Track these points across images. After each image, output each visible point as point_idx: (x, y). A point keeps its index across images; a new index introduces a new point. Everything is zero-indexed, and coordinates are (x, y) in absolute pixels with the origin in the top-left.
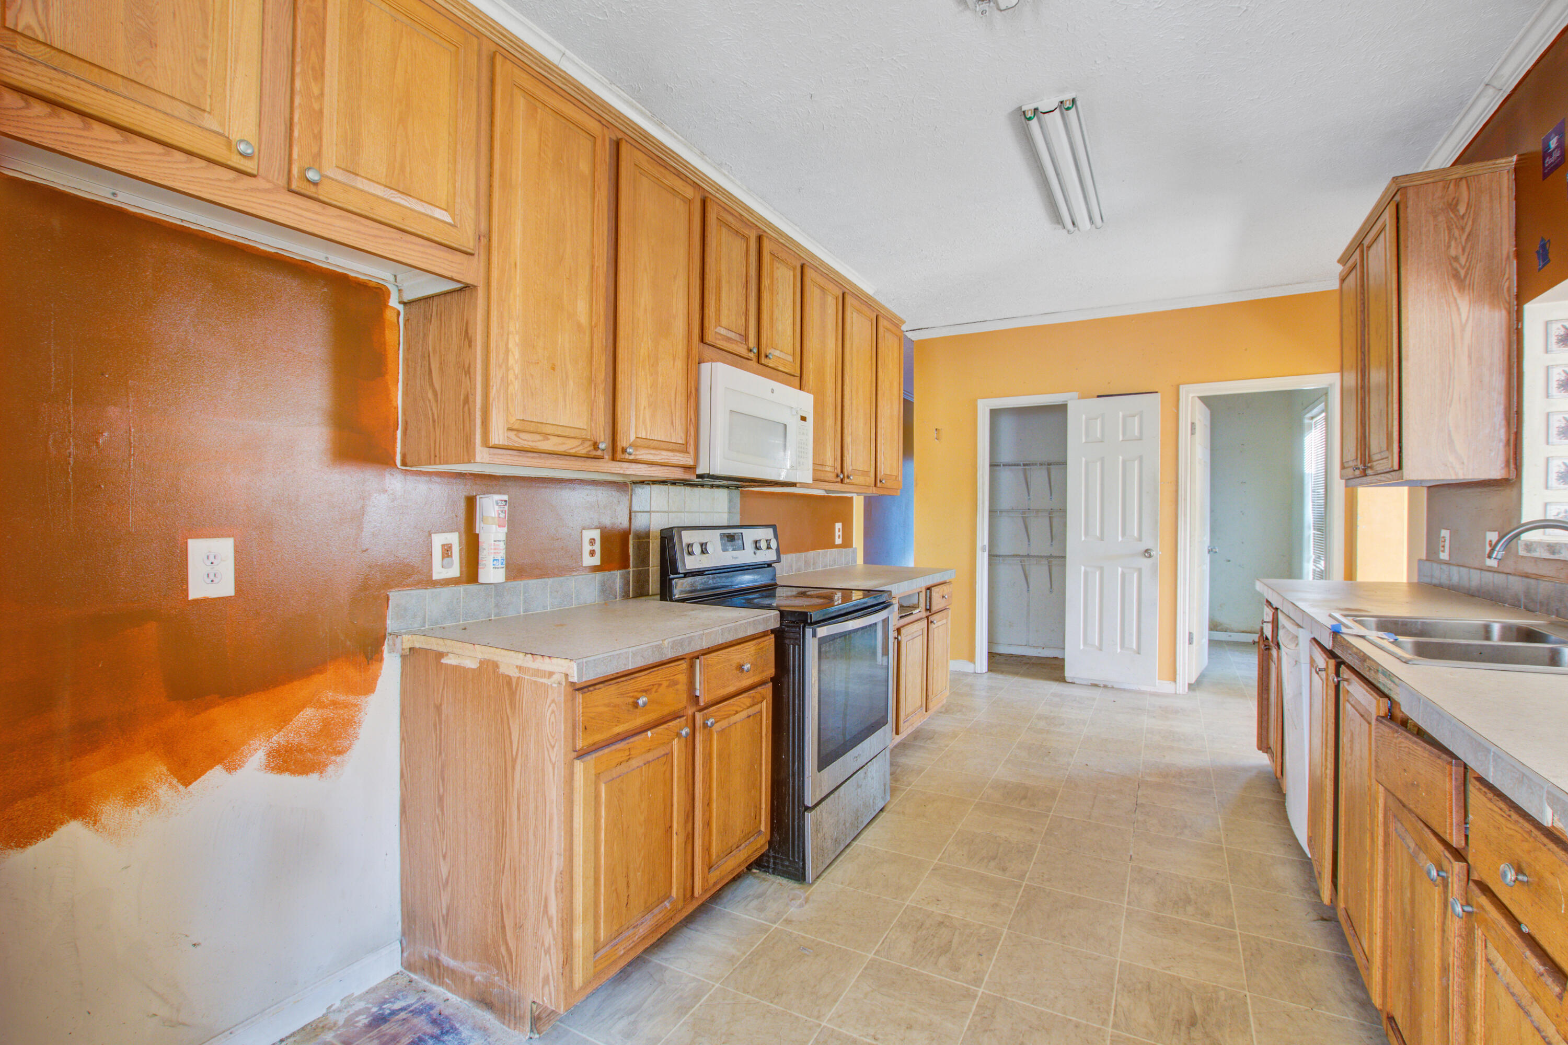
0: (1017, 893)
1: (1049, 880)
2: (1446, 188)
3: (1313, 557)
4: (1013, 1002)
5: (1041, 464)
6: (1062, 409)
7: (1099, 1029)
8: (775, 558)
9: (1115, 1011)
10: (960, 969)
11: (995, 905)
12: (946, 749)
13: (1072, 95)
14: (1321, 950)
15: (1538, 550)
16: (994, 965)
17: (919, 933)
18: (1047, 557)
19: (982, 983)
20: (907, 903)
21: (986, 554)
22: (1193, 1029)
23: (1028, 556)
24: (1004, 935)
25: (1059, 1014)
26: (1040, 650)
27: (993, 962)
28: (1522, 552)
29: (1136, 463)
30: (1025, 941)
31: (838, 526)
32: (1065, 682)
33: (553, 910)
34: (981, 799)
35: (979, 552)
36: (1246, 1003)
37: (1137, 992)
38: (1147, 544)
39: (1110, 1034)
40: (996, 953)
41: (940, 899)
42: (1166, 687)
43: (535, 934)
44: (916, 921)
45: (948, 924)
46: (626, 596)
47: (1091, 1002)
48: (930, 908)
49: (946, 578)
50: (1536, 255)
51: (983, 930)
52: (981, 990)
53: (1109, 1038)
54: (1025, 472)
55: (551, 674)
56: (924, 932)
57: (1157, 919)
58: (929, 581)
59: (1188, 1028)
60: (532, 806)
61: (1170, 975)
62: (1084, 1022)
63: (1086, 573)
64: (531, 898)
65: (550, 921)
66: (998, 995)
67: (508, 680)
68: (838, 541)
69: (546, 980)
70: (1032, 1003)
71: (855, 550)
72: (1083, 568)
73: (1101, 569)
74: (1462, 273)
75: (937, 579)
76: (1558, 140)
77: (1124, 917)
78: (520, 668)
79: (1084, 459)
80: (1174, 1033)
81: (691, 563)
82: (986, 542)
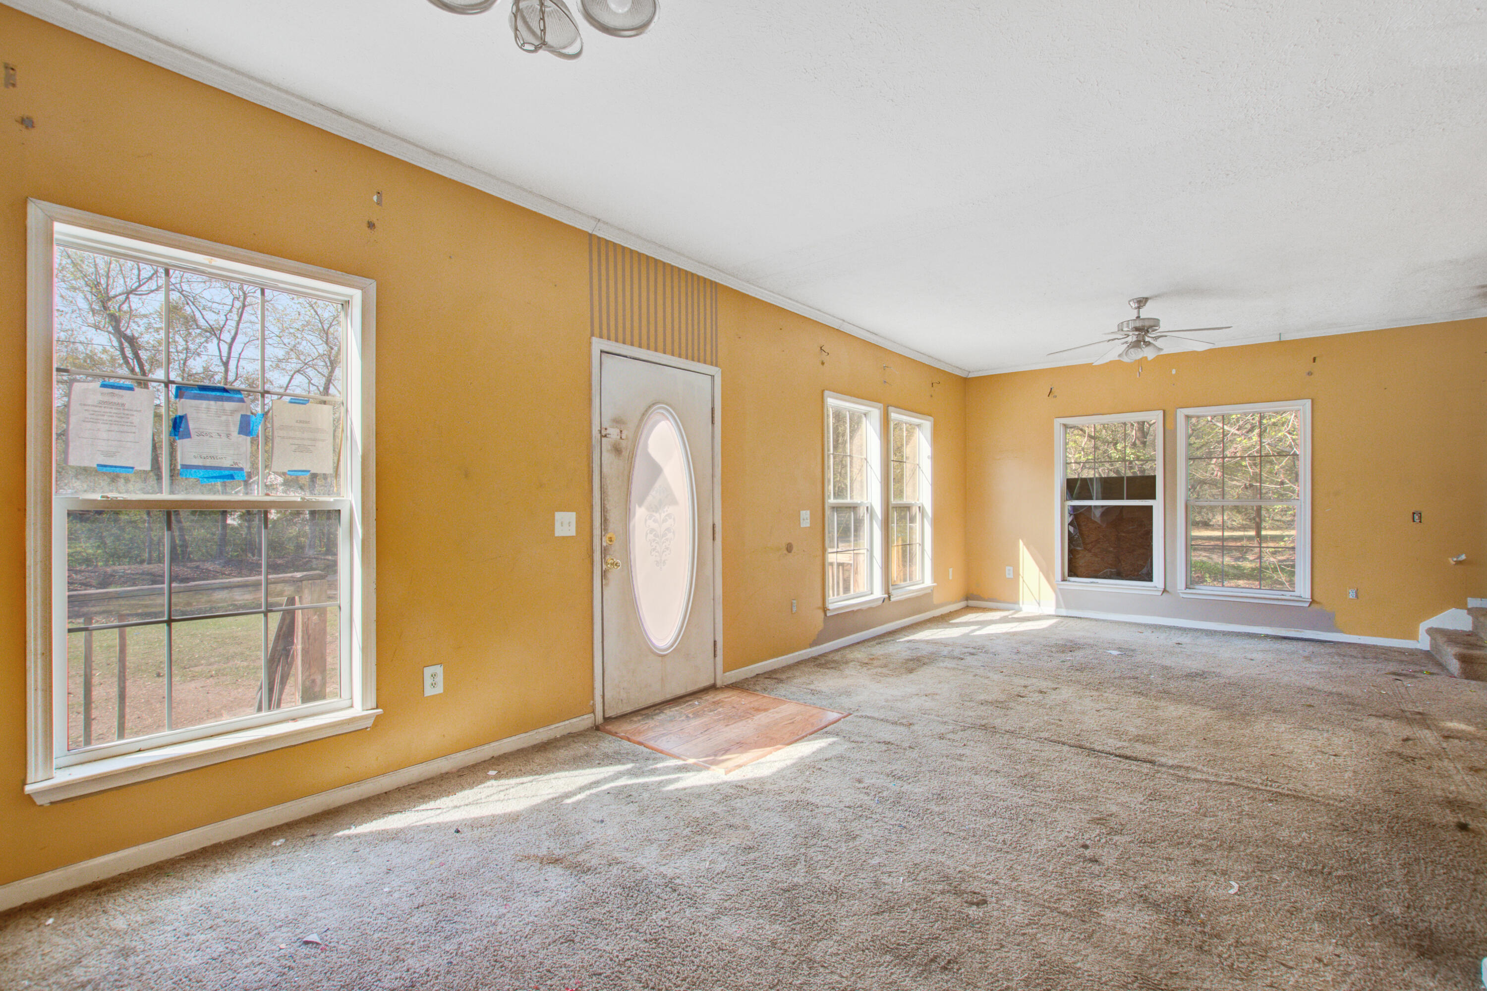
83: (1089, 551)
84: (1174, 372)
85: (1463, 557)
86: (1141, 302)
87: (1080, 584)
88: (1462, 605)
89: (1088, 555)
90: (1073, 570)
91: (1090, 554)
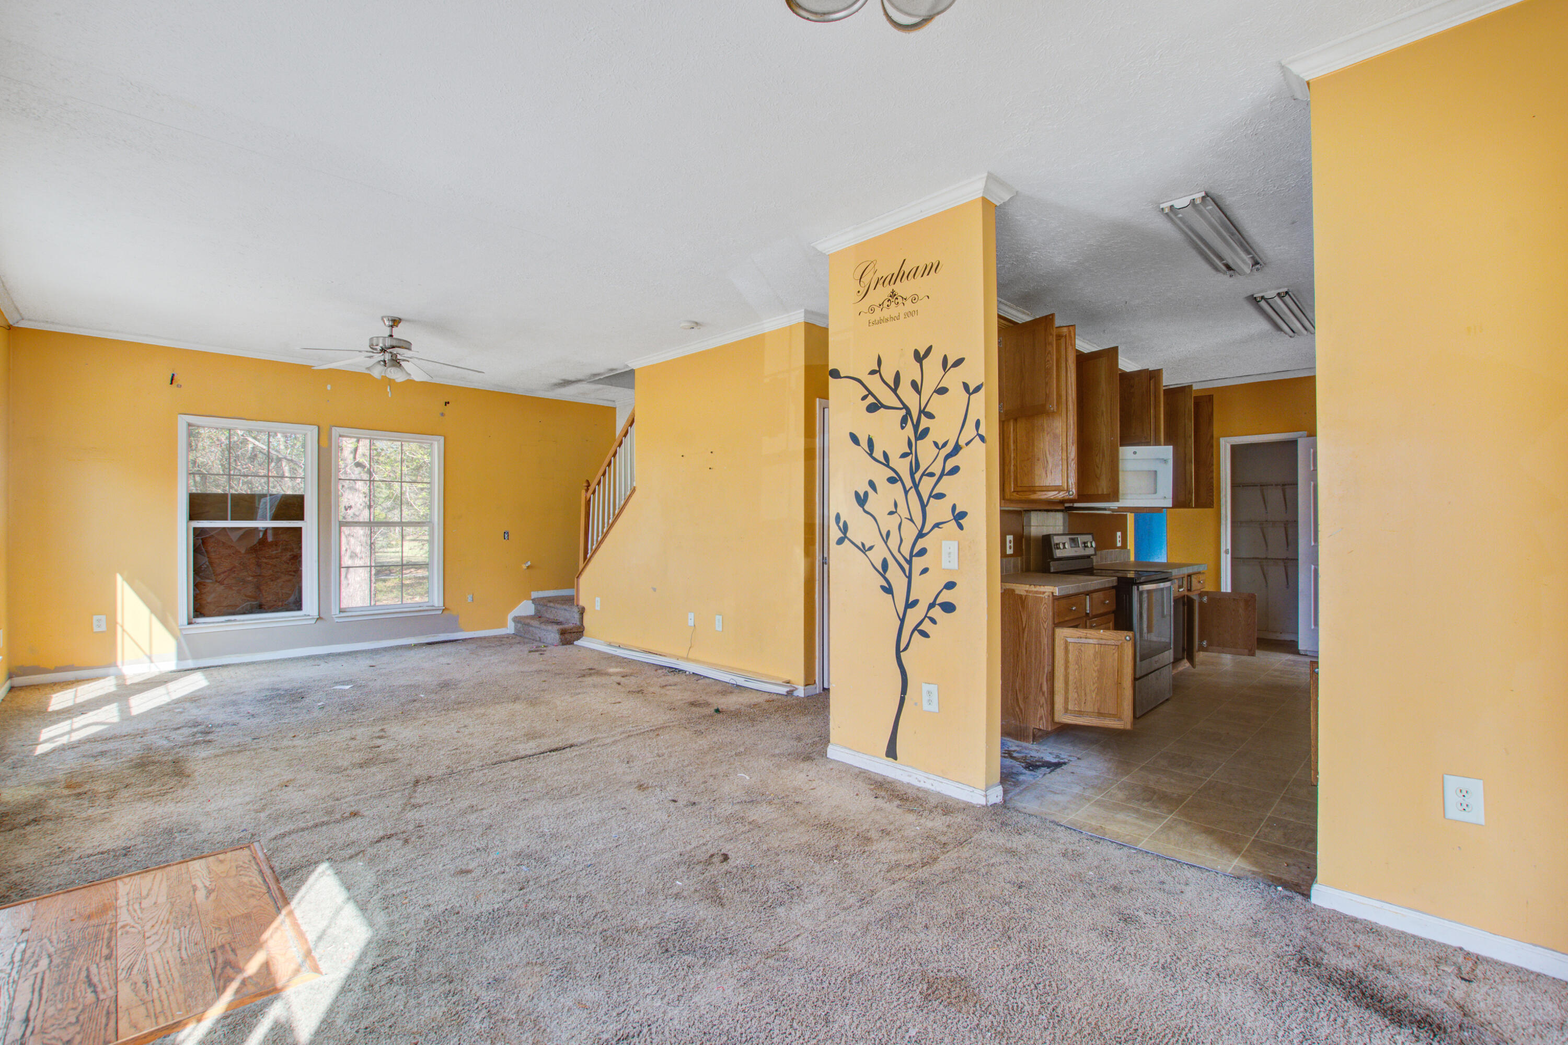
5: (1277, 485)
6: (1294, 443)
8: (1093, 553)
13: (1286, 290)
18: (1283, 559)
21: (1229, 556)
23: (1266, 558)
31: (1119, 534)
32: (1299, 654)
33: (1045, 688)
35: (1223, 555)
43: (1035, 700)
46: (1022, 570)
49: (1201, 569)
54: (1262, 492)
55: (1044, 593)
58: (1190, 570)
60: (1033, 647)
64: (1033, 685)
65: (1043, 694)
67: (1021, 596)
68: (1119, 544)
69: (1041, 718)
71: (1129, 551)
75: (1195, 569)
78: (1027, 591)
81: (1058, 553)
82: (1229, 547)
83: (221, 583)
84: (329, 387)
85: (529, 563)
86: (395, 322)
87: (212, 625)
88: (528, 597)
89: (220, 588)
90: (199, 610)
91: (222, 587)
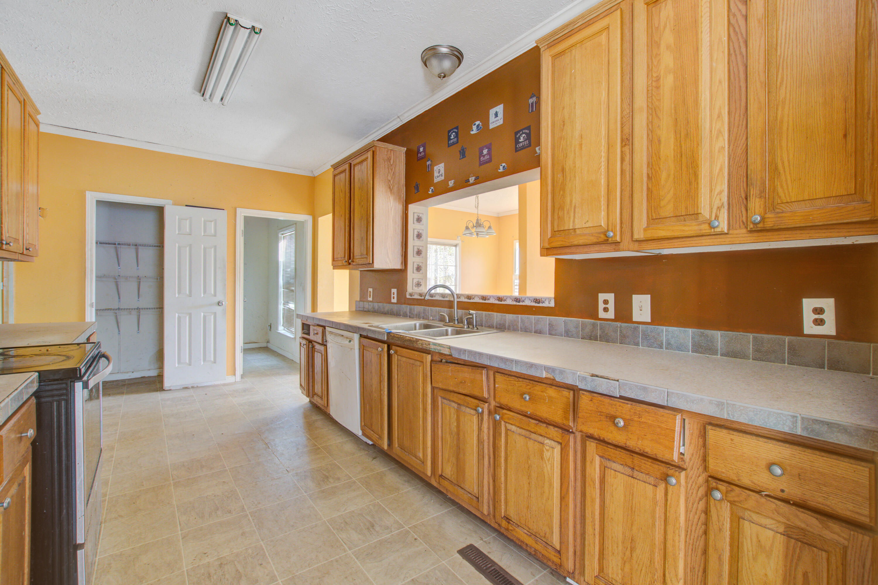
0: (249, 520)
1: (259, 503)
2: (387, 152)
3: (283, 302)
4: (300, 574)
6: (159, 209)
7: (346, 555)
9: (344, 542)
10: (257, 580)
11: (243, 534)
12: (114, 459)
13: (261, 27)
14: (383, 470)
15: (415, 295)
16: (274, 564)
17: (212, 580)
18: (135, 309)
19: (277, 577)
20: (185, 569)
21: (94, 309)
22: (375, 527)
23: (119, 309)
24: (263, 545)
25: (325, 562)
26: (130, 374)
27: (271, 563)
28: (408, 296)
29: (213, 250)
30: (277, 541)
32: (164, 390)
34: (173, 480)
35: (88, 308)
36: (380, 505)
37: (344, 528)
38: (219, 298)
39: (351, 554)
40: (269, 557)
41: (205, 552)
42: (230, 379)
44: (203, 575)
45: (225, 562)
47: (332, 546)
48: (206, 561)
50: (414, 188)
51: (250, 551)
52: (280, 581)
53: (353, 555)
54: (116, 248)
56: (215, 577)
57: (323, 492)
59: (373, 528)
61: (349, 512)
62: (338, 557)
63: (179, 318)
66: (290, 576)
70: (309, 567)
72: (177, 315)
73: (190, 315)
74: (391, 187)
76: (423, 149)
77: (309, 499)
79: (177, 245)
80: (371, 534)
82: (94, 300)
